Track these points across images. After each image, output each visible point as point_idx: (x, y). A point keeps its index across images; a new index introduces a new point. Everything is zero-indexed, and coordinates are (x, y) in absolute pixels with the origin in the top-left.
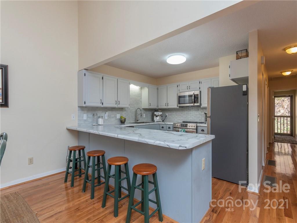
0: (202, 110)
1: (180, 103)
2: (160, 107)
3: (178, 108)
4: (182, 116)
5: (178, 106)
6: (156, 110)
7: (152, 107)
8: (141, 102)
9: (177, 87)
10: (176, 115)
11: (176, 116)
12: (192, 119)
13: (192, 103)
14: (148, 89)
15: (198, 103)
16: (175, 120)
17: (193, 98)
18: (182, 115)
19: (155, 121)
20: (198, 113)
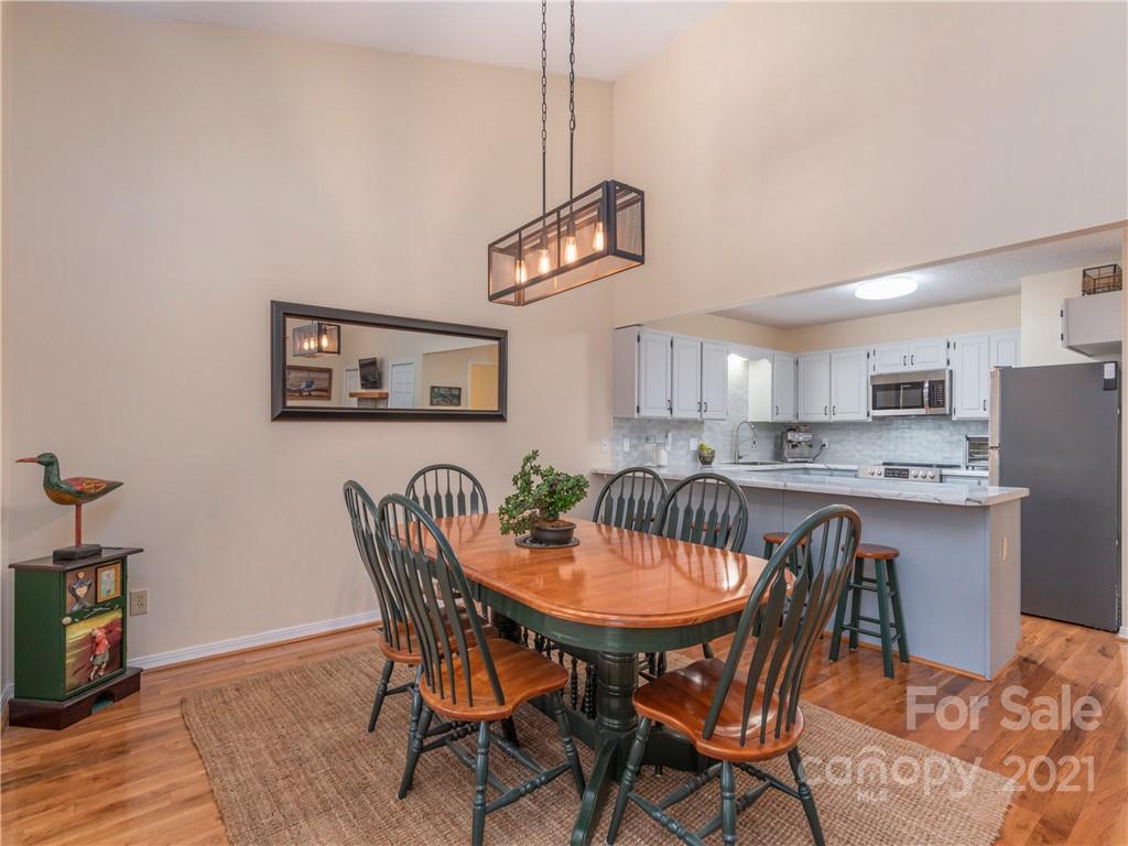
0: (952, 428)
1: (878, 405)
2: (803, 418)
3: (870, 420)
4: (880, 446)
5: (871, 414)
6: (793, 428)
7: (782, 418)
8: (746, 401)
9: (868, 356)
10: (860, 443)
11: (859, 447)
12: (916, 455)
13: (923, 407)
14: (770, 365)
15: (943, 406)
16: (854, 456)
17: (926, 391)
18: (879, 442)
19: (790, 460)
20: (937, 437)
